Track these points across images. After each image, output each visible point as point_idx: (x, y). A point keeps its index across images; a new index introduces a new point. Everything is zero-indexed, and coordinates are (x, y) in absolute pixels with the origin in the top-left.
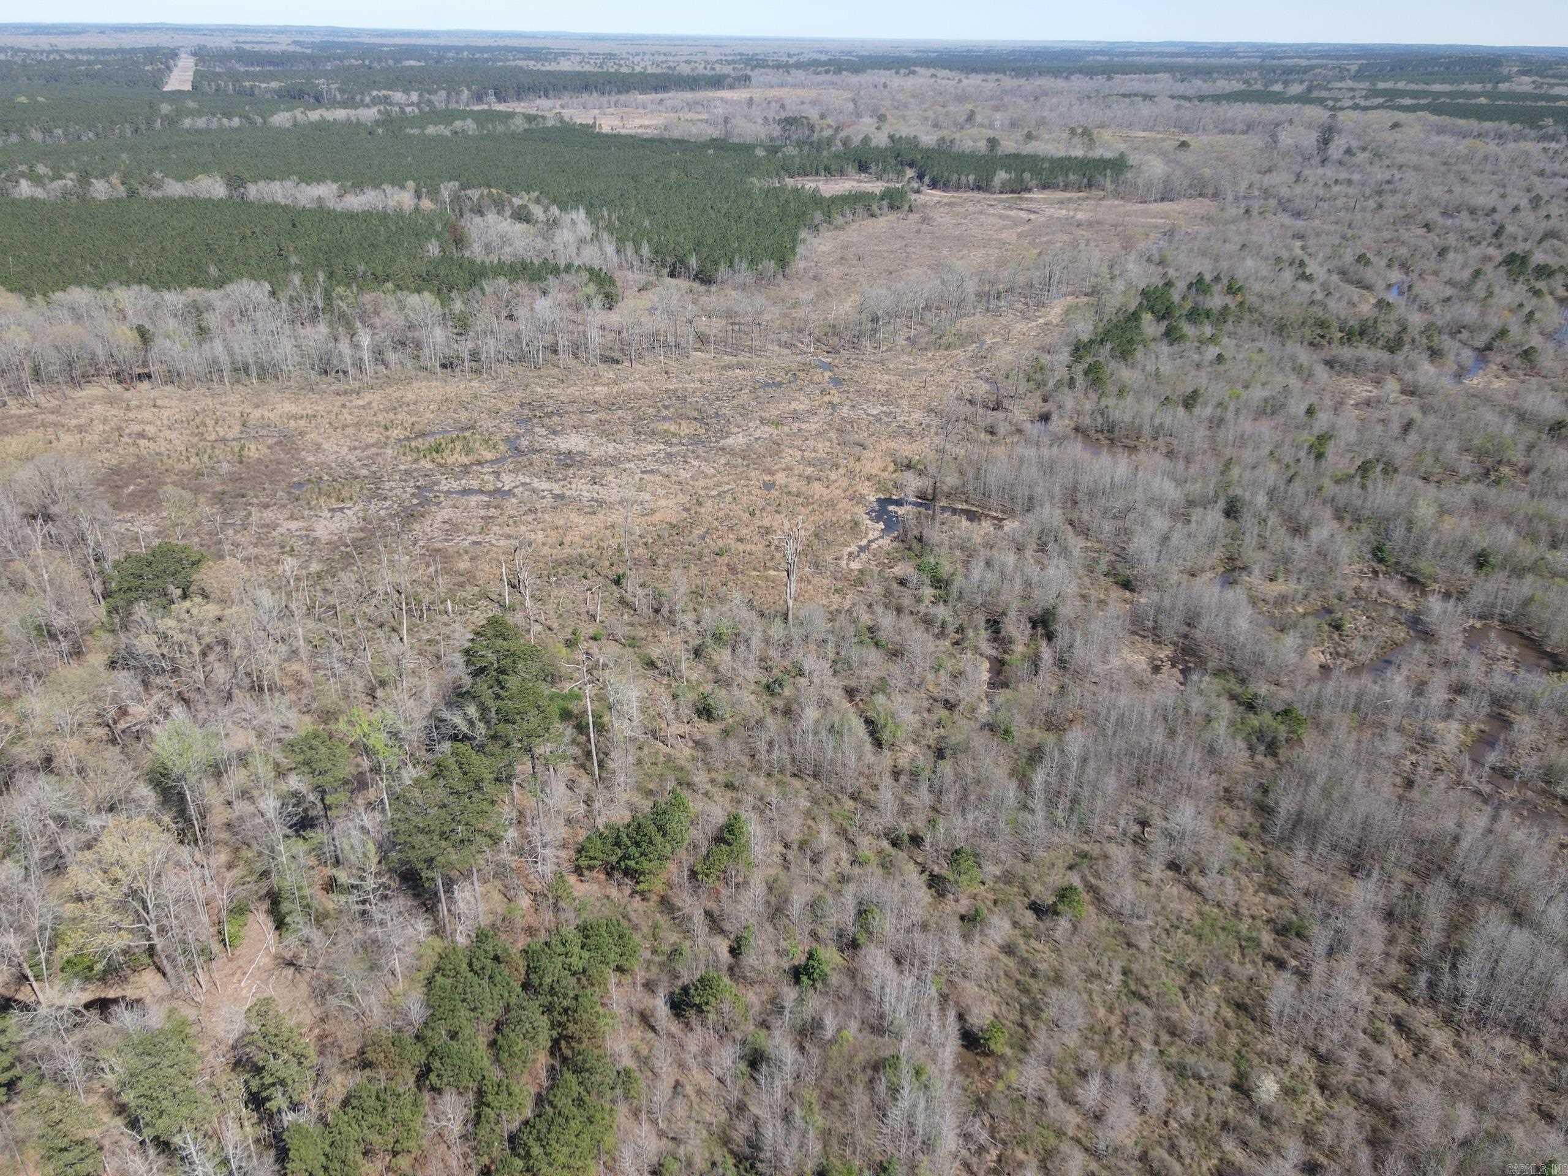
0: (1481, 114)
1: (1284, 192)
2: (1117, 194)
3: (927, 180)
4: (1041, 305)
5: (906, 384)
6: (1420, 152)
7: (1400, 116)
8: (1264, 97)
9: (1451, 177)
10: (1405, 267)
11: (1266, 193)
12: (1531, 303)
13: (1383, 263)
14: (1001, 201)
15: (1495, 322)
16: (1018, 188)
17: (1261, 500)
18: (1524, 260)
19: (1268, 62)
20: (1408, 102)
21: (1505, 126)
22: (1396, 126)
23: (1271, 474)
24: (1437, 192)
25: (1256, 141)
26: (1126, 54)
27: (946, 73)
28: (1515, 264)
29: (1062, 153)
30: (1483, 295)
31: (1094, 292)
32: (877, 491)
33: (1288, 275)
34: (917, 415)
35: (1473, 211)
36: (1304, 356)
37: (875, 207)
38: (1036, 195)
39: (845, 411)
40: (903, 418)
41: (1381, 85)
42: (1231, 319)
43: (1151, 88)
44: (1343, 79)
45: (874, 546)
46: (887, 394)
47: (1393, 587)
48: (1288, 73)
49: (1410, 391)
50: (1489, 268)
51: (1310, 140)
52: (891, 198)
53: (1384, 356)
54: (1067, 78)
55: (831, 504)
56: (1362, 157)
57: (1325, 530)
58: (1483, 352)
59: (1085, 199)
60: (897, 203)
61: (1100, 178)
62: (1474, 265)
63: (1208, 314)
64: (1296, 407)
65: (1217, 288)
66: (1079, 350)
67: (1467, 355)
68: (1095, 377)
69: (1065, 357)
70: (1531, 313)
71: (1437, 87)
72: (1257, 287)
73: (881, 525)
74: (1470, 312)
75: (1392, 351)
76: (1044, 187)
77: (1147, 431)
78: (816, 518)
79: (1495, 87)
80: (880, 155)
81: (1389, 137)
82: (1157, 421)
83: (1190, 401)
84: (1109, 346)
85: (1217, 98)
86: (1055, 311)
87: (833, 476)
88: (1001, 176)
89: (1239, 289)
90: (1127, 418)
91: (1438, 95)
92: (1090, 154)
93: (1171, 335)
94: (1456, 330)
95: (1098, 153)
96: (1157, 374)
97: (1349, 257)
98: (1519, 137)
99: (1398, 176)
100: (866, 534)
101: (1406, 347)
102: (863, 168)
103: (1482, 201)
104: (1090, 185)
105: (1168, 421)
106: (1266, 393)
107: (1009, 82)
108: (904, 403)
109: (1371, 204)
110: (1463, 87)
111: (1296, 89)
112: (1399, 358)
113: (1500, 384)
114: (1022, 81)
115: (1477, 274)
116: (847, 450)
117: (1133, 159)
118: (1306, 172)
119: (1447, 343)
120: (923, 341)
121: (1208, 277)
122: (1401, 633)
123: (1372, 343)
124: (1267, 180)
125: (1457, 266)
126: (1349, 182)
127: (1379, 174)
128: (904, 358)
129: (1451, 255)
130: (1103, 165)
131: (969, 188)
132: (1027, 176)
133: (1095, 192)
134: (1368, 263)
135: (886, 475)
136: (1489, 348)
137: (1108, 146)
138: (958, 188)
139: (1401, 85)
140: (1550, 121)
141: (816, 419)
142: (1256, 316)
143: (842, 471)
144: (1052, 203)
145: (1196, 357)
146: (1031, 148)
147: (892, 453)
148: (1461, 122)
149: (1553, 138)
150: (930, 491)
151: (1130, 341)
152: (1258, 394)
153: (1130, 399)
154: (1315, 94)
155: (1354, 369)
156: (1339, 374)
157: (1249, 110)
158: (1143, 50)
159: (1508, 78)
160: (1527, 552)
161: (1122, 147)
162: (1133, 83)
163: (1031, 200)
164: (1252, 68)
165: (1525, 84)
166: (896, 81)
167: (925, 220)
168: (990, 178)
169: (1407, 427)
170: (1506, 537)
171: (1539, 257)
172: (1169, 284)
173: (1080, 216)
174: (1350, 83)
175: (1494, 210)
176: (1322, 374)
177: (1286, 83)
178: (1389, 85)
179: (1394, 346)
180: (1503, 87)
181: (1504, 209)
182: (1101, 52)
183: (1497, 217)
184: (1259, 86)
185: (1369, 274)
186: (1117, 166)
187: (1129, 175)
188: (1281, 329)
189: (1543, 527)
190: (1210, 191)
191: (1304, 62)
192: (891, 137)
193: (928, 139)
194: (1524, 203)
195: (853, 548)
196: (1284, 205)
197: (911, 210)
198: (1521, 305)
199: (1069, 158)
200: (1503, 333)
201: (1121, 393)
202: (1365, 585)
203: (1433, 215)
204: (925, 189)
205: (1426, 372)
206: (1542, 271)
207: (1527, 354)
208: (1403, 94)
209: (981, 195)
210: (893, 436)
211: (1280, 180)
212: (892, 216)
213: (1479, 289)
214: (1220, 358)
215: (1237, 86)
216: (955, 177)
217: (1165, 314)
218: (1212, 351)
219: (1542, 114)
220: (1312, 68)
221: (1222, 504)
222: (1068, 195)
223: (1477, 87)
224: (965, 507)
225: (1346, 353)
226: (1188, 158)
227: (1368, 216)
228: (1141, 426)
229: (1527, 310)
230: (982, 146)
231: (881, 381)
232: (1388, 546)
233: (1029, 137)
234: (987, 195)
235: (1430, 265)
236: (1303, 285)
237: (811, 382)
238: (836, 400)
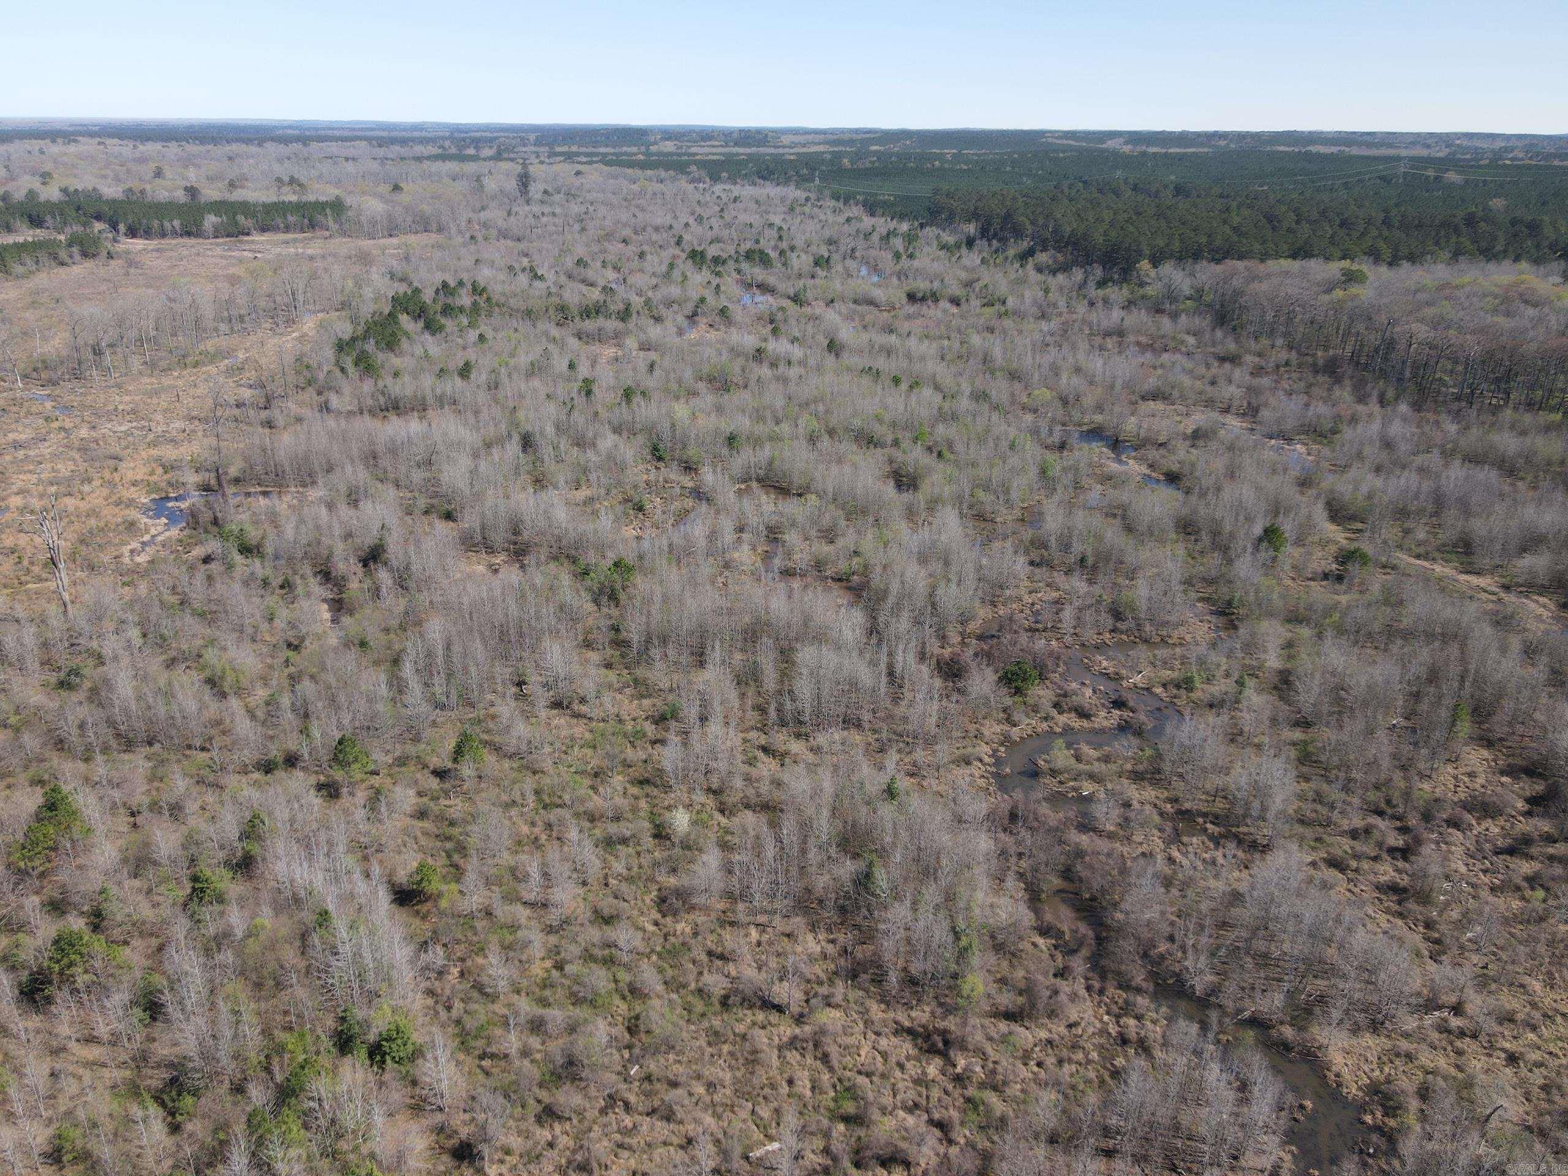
0: (643, 166)
1: (501, 223)
2: (344, 234)
3: (122, 227)
4: (290, 322)
5: (155, 401)
6: (604, 191)
7: (581, 167)
8: (462, 158)
9: (633, 209)
10: (616, 269)
11: (485, 225)
12: (715, 281)
13: (599, 264)
14: (218, 245)
15: (695, 296)
16: (233, 232)
17: (550, 430)
18: (702, 254)
19: (456, 135)
20: (584, 159)
21: (663, 174)
22: (578, 173)
23: (551, 409)
24: (624, 216)
25: (462, 186)
26: (317, 129)
27: (116, 141)
28: (697, 257)
29: (273, 199)
30: (680, 279)
31: (344, 306)
32: (148, 493)
33: (523, 279)
34: (178, 424)
35: (657, 229)
36: (555, 332)
37: (63, 255)
38: (257, 237)
39: (84, 432)
40: (159, 429)
41: (558, 149)
42: (483, 313)
43: (351, 152)
44: (525, 145)
45: (160, 538)
46: (133, 411)
47: (673, 474)
48: (477, 142)
49: (645, 347)
50: (679, 262)
51: (512, 185)
52: (81, 244)
53: (620, 325)
54: (260, 145)
55: (93, 513)
56: (557, 198)
57: (608, 441)
58: (692, 317)
59: (310, 239)
60: (92, 250)
61: (320, 218)
62: (666, 262)
63: (461, 310)
64: (561, 364)
65: (463, 292)
66: (341, 347)
67: (680, 319)
68: (366, 366)
69: (329, 353)
70: (718, 286)
71: (602, 150)
72: (499, 288)
73: (164, 520)
74: (675, 291)
75: (623, 320)
76: (264, 229)
77: (430, 400)
78: (77, 526)
79: (648, 149)
80: (54, 208)
81: (577, 182)
82: (438, 391)
83: (465, 372)
84: (372, 341)
85: (419, 159)
86: (309, 324)
87: (86, 488)
88: (211, 220)
89: (484, 290)
90: (409, 392)
91: (605, 155)
92: (304, 199)
93: (432, 327)
94: (669, 303)
95: (311, 198)
96: (427, 356)
97: (569, 262)
98: (674, 179)
99: (591, 209)
100: (147, 531)
101: (634, 316)
102: (36, 221)
103: (659, 221)
104: (312, 226)
105: (448, 390)
106: (530, 358)
107: (194, 149)
108: (159, 417)
109: (577, 227)
110: (625, 149)
111: (487, 152)
112: (631, 325)
113: (712, 335)
114: (210, 147)
115: (671, 266)
116: (97, 464)
117: (349, 201)
118: (515, 209)
119: (663, 311)
120: (163, 364)
121: (452, 284)
122: (689, 503)
123: (608, 316)
124: (483, 215)
125: (656, 262)
126: (554, 214)
127: (576, 209)
128: (146, 380)
129: (649, 257)
130: (320, 207)
131: (175, 234)
132: (241, 218)
133: (318, 233)
134: (586, 265)
135: (155, 478)
136: (695, 314)
137: (321, 192)
138: (163, 235)
139: (574, 149)
140: (694, 168)
141: (46, 444)
142: (505, 309)
143: (96, 483)
144: (276, 244)
145: (460, 341)
146: (238, 195)
147: (158, 460)
148: (629, 171)
149: (700, 180)
150: (213, 482)
151: (393, 334)
152: (523, 359)
153: (407, 378)
154: (505, 155)
155: (599, 337)
156: (587, 343)
157: (452, 166)
158: (331, 126)
159: (655, 143)
160: (760, 429)
161: (337, 192)
162: (333, 148)
163: (253, 242)
164: (444, 138)
165: (669, 146)
166: (55, 149)
167: (131, 263)
168: (198, 224)
169: (652, 366)
170: (743, 424)
171: (712, 251)
172: (417, 291)
173: (310, 252)
174: (533, 149)
175: (671, 227)
176: (573, 342)
177: (477, 148)
178: (565, 149)
179: (625, 315)
180: (654, 149)
181: (678, 227)
182: (290, 127)
183: (674, 231)
184: (453, 150)
185: (590, 274)
186: (337, 207)
187: (350, 213)
188: (529, 313)
189: (768, 414)
190: (434, 227)
191: (488, 134)
192: (64, 191)
193: (111, 191)
194: (691, 221)
195: (135, 545)
196: (504, 235)
197: (110, 256)
198: (709, 282)
199: (283, 203)
200: (702, 300)
201: (396, 375)
202: (652, 477)
203: (627, 232)
204: (122, 238)
205: (654, 332)
206: (716, 260)
207: (723, 312)
208: (578, 154)
209: (192, 241)
210: (154, 444)
211: (495, 214)
212: (89, 264)
213: (676, 274)
214: (482, 337)
215: (436, 151)
216: (156, 223)
217: (420, 313)
218: (473, 335)
219: (688, 164)
220: (496, 138)
221: (516, 438)
222: (290, 236)
223: (634, 149)
224: (259, 489)
225: (589, 325)
226: (404, 198)
227: (577, 236)
228: (424, 398)
229: (714, 284)
230: (181, 196)
231: (123, 402)
232: (661, 446)
233: (232, 185)
234: (201, 241)
235: (636, 263)
236: (537, 284)
237: (29, 413)
238: (68, 424)
